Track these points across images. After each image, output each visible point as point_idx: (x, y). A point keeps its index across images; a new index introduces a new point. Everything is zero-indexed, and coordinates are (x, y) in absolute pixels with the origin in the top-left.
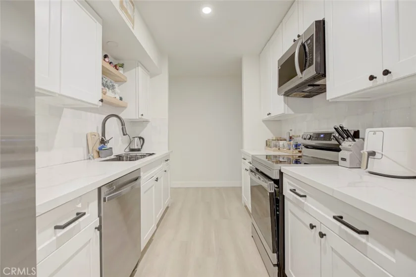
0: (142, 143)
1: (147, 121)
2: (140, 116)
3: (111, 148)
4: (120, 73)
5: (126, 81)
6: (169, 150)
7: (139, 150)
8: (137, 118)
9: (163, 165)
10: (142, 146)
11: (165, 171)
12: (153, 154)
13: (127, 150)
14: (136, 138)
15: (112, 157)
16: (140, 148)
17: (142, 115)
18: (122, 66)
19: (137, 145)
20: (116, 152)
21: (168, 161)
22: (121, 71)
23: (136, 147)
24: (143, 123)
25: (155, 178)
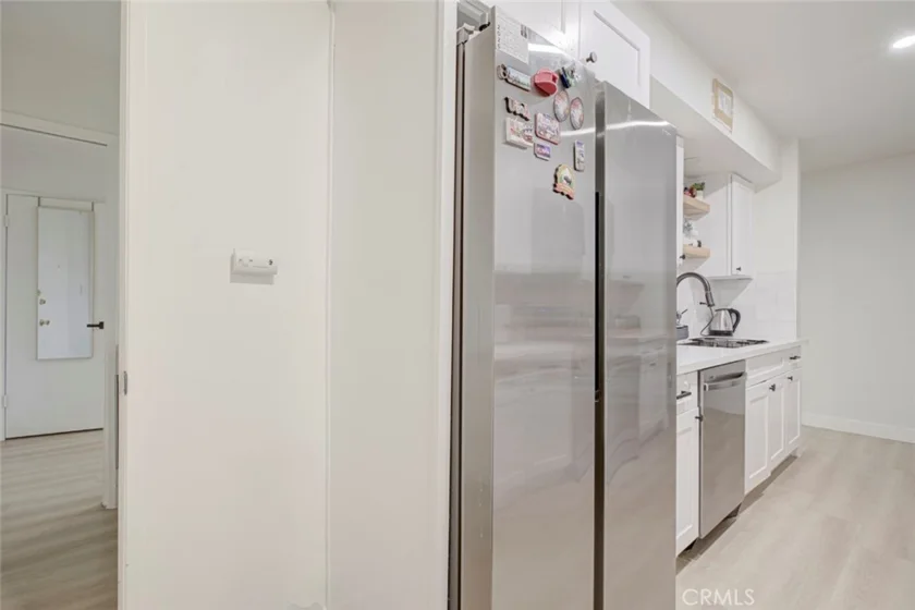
0: (734, 321)
1: (749, 279)
2: (735, 272)
3: (686, 327)
4: (698, 201)
5: (707, 212)
6: (798, 336)
7: (728, 334)
8: (729, 274)
9: (785, 366)
10: (734, 327)
11: (791, 378)
12: (762, 342)
13: (706, 332)
14: (723, 312)
15: (687, 341)
16: (731, 329)
17: (739, 269)
18: (701, 187)
19: (726, 325)
20: (694, 334)
21: (798, 360)
22: (700, 196)
23: (723, 328)
24: (739, 282)
25: (769, 383)
